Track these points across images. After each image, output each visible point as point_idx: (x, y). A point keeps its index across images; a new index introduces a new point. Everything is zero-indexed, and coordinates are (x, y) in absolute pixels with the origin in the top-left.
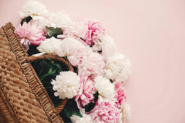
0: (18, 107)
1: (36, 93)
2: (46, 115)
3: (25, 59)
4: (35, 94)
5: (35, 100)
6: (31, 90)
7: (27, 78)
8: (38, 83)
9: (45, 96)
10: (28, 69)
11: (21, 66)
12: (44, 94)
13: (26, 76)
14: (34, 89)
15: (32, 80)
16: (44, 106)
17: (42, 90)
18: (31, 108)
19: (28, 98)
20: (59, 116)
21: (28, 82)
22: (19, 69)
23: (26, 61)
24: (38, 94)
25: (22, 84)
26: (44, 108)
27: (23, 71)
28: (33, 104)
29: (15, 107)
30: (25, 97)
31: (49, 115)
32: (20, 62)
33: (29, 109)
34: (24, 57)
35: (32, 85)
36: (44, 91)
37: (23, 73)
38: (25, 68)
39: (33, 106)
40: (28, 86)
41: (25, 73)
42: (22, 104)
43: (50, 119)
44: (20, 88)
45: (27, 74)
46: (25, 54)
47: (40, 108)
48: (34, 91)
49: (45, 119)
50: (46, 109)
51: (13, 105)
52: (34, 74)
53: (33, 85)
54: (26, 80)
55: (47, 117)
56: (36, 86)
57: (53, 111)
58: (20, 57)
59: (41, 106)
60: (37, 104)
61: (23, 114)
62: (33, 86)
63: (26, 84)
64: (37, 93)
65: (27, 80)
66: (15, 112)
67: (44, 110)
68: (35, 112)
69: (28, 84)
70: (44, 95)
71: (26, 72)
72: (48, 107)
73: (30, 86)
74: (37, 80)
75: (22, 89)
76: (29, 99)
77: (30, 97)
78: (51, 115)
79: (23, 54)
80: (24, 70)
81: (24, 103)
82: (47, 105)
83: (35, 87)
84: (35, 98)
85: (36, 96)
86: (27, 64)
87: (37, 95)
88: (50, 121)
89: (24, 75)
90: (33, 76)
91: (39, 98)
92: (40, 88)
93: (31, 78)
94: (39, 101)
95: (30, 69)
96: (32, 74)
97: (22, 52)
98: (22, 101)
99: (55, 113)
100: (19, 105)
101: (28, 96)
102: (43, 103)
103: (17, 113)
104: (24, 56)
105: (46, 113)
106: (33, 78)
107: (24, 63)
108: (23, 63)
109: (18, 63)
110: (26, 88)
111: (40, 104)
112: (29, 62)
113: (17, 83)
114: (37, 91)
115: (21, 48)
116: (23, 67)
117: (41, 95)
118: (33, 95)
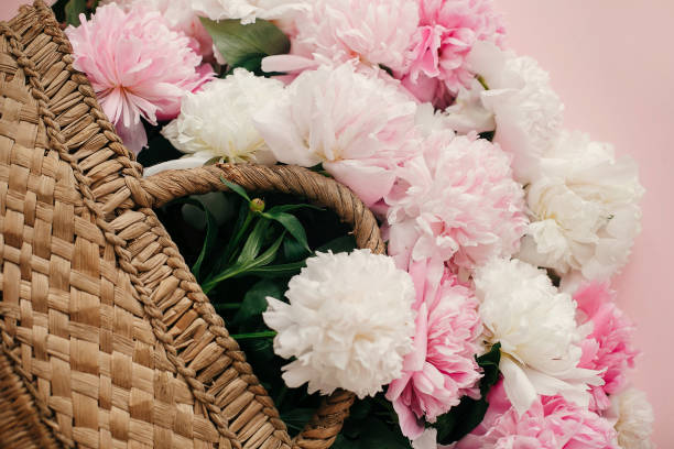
1: (190, 370)
3: (127, 192)
4: (185, 376)
5: (186, 409)
6: (163, 354)
7: (140, 293)
8: (200, 315)
9: (238, 383)
10: (145, 241)
11: (103, 230)
12: (232, 371)
13: (133, 283)
14: (181, 351)
15: (165, 304)
16: (237, 433)
17: (224, 353)
19: (151, 397)
21: (145, 313)
22: (96, 246)
23: (131, 203)
24: (204, 376)
25: (117, 328)
26: (234, 446)
27: (118, 257)
28: (180, 429)
30: (136, 396)
32: (101, 209)
34: (120, 181)
35: (169, 328)
36: (234, 360)
37: (119, 266)
38: (130, 242)
39: (177, 440)
40: (150, 337)
41: (130, 266)
42: (119, 433)
44: (106, 347)
45: (141, 271)
46: (125, 167)
47: (216, 445)
48: (180, 361)
51: (76, 443)
52: (174, 267)
53: (175, 330)
54: (137, 307)
56: (192, 335)
58: (99, 180)
59: (221, 434)
60: (202, 430)
62: (175, 337)
63: (137, 322)
64: (199, 373)
65: (142, 304)
69: (145, 324)
70: (232, 379)
71: (135, 261)
72: (255, 437)
73: (161, 333)
74: (194, 301)
75: (115, 355)
76: (157, 404)
77: (162, 393)
79: (114, 165)
80: (120, 249)
81: (133, 425)
82: (249, 430)
83: (186, 339)
84: (189, 395)
85: (191, 387)
86: (139, 215)
87: (198, 383)
89: (125, 278)
90: (173, 279)
91: (209, 395)
92: (214, 346)
93: (161, 291)
94: (210, 411)
95: (156, 246)
96: (167, 270)
97: (111, 153)
98: (119, 415)
100: (104, 439)
101: (150, 385)
102: (231, 422)
104: (120, 173)
106: (171, 292)
107: (123, 210)
108: (117, 212)
109: (92, 212)
110: (139, 345)
111: (216, 425)
112: (146, 204)
113: (89, 322)
114: (198, 362)
115: (100, 132)
116: (117, 233)
117: (221, 380)
118: (179, 381)
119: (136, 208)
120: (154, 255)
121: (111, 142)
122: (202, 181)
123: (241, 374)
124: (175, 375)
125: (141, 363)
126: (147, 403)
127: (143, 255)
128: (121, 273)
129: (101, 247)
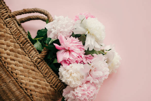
0: (5, 57)
1: (20, 43)
2: (32, 61)
3: (8, 15)
4: (19, 44)
5: (20, 49)
6: (15, 40)
7: (11, 31)
8: (21, 33)
9: (29, 44)
10: (11, 22)
11: (4, 21)
12: (27, 42)
13: (9, 29)
14: (18, 40)
15: (15, 32)
16: (29, 53)
17: (25, 39)
18: (17, 57)
19: (13, 48)
20: (44, 61)
21: (12, 34)
22: (3, 24)
23: (9, 17)
24: (22, 43)
25: (7, 37)
26: (29, 56)
27: (7, 25)
28: (19, 53)
29: (2, 57)
30: (10, 48)
31: (35, 62)
33: (15, 58)
35: (16, 36)
36: (28, 40)
37: (7, 27)
38: (8, 23)
39: (18, 55)
40: (12, 38)
41: (9, 27)
42: (8, 54)
43: (36, 65)
44: (5, 40)
45: (11, 27)
46: (7, 11)
47: (25, 56)
48: (18, 41)
49: (31, 65)
50: (31, 57)
51: (1, 56)
52: (16, 26)
53: (17, 36)
54: (10, 33)
55: (32, 63)
56: (20, 37)
57: (38, 57)
58: (3, 14)
59: (26, 54)
60: (22, 53)
61: (10, 63)
62: (17, 37)
63: (10, 36)
64: (21, 43)
65: (11, 32)
66: (3, 62)
67: (29, 57)
68: (21, 60)
69: (12, 36)
70: (27, 44)
71: (10, 26)
72: (33, 54)
73: (14, 37)
74: (20, 31)
75: (7, 41)
76: (14, 49)
77: (15, 47)
78: (36, 61)
81: (11, 53)
82: (31, 53)
83: (19, 37)
84: (20, 47)
85: (20, 45)
86: (10, 19)
87: (21, 45)
88: (36, 67)
89: (8, 29)
90: (16, 28)
91: (23, 47)
92: (23, 38)
93: (14, 30)
94: (24, 50)
95: (13, 23)
96: (15, 27)
97: (5, 9)
98: (8, 51)
99: (39, 59)
100: (6, 55)
101: (13, 46)
102: (28, 52)
103: (5, 62)
104: (7, 12)
105: (31, 60)
106: (16, 30)
108: (6, 18)
109: (2, 18)
110: (11, 39)
111: (25, 52)
112: (11, 17)
113: (2, 36)
114: (21, 41)
115: (3, 6)
116: (6, 21)
117: (26, 44)
118: (18, 45)
119: (10, 17)
120: (13, 25)
121: (5, 8)
122: (21, 12)
123: (29, 43)
124: (17, 44)
125: (11, 42)
126: (12, 49)
127: (11, 25)
128: (7, 28)
129: (4, 24)
